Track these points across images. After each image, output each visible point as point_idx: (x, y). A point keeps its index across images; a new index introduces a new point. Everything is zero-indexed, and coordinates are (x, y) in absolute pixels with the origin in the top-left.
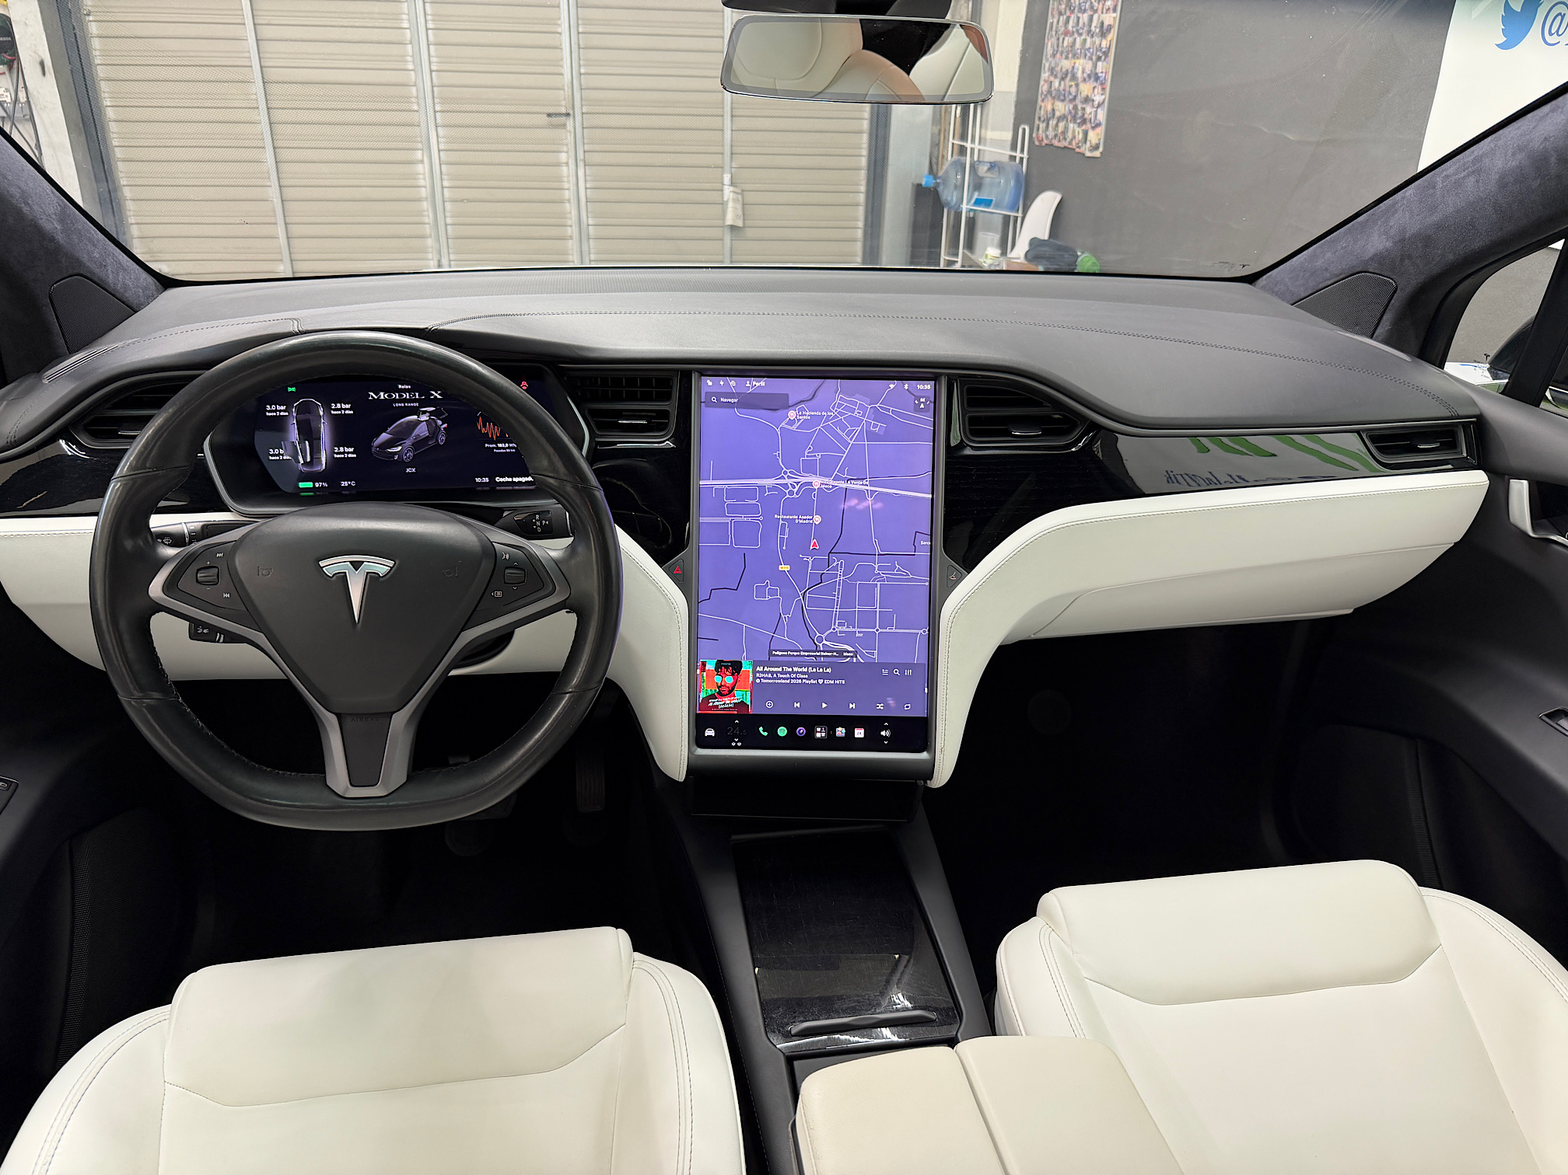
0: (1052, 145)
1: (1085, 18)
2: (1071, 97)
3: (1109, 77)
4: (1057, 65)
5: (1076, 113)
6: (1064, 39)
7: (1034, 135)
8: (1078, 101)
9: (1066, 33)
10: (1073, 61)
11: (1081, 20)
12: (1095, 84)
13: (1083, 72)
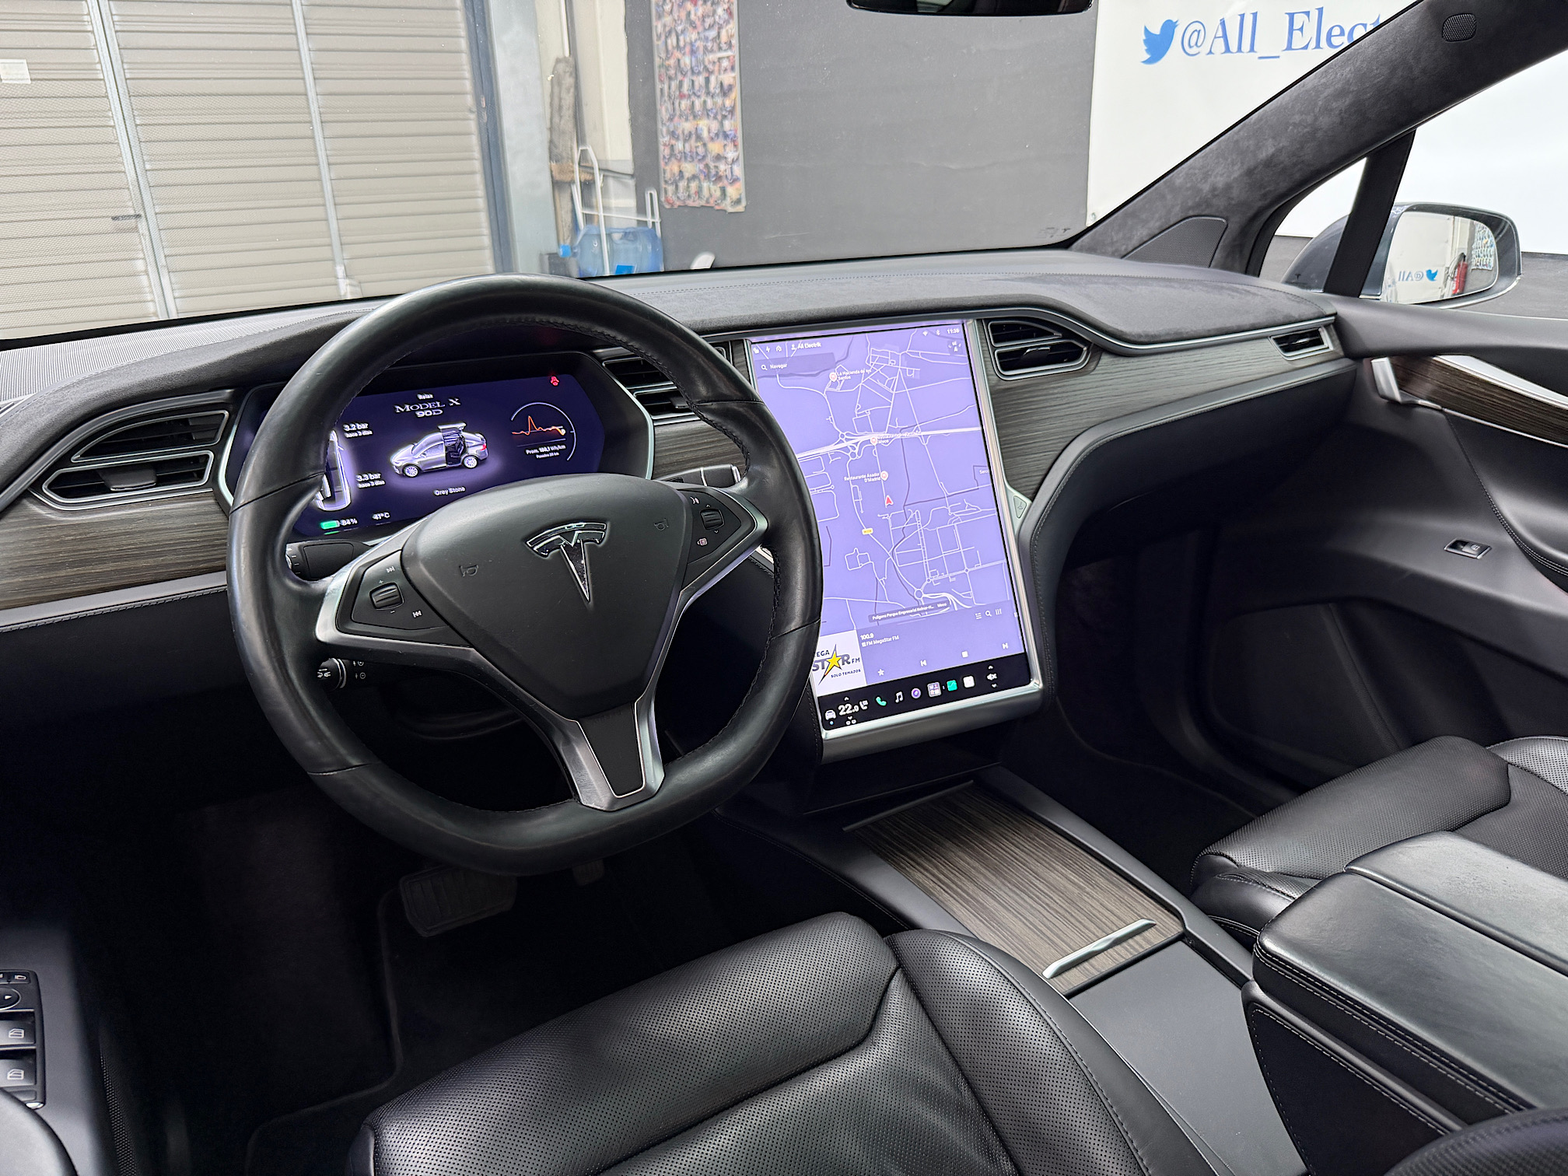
0: (686, 206)
1: (700, 80)
2: (700, 158)
3: (739, 134)
4: (676, 128)
5: (709, 172)
6: (680, 103)
7: (663, 199)
8: (708, 160)
9: (682, 96)
10: (696, 122)
11: (696, 84)
12: (725, 142)
13: (709, 132)
